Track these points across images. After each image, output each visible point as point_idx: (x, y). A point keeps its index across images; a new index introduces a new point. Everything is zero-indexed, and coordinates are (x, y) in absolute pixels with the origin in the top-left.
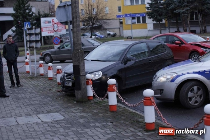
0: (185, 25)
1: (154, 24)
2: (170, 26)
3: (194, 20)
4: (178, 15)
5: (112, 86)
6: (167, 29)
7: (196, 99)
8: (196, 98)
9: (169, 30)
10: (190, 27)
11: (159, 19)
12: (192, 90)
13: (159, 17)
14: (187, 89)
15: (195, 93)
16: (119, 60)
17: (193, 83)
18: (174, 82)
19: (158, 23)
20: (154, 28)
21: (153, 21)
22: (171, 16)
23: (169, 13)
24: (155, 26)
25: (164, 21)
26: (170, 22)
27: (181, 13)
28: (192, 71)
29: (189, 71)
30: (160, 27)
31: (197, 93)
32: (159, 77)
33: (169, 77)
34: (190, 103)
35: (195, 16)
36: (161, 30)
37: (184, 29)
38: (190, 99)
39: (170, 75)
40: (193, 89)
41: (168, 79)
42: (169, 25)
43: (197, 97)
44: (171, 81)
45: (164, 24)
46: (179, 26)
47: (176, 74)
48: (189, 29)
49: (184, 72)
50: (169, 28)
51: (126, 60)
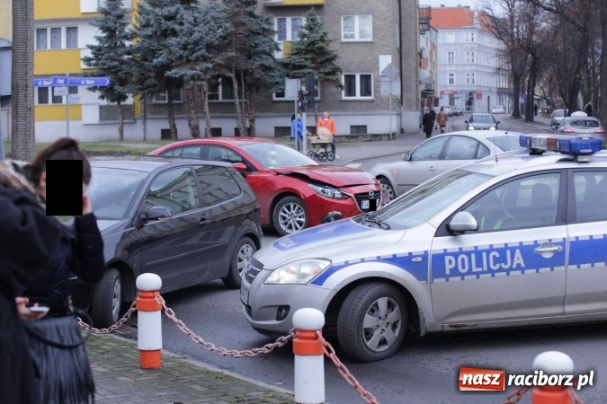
0: (196, 113)
1: (101, 107)
2: (149, 116)
3: (218, 98)
4: (178, 83)
5: (151, 294)
6: (140, 123)
7: (384, 334)
8: (383, 330)
9: (144, 124)
10: (211, 117)
11: (119, 93)
12: (375, 308)
13: (118, 88)
14: (361, 305)
15: (380, 317)
16: (125, 217)
17: (378, 287)
18: (321, 285)
19: (116, 103)
20: (101, 118)
21: (102, 97)
22: (154, 86)
23: (150, 77)
24: (105, 114)
25: (130, 101)
26: (147, 102)
27: (185, 78)
28: (374, 254)
29: (366, 255)
30: (120, 117)
31: (386, 316)
32: (272, 271)
33: (306, 270)
34: (368, 344)
35: (220, 88)
36: (123, 124)
37: (190, 125)
38: (369, 333)
39: (310, 263)
40: (376, 305)
41: (303, 276)
42: (145, 112)
43: (385, 328)
44: (313, 283)
45: (130, 109)
46: (175, 116)
47: (327, 263)
48: (207, 124)
49: (350, 258)
50: (145, 119)
51: (143, 216)
